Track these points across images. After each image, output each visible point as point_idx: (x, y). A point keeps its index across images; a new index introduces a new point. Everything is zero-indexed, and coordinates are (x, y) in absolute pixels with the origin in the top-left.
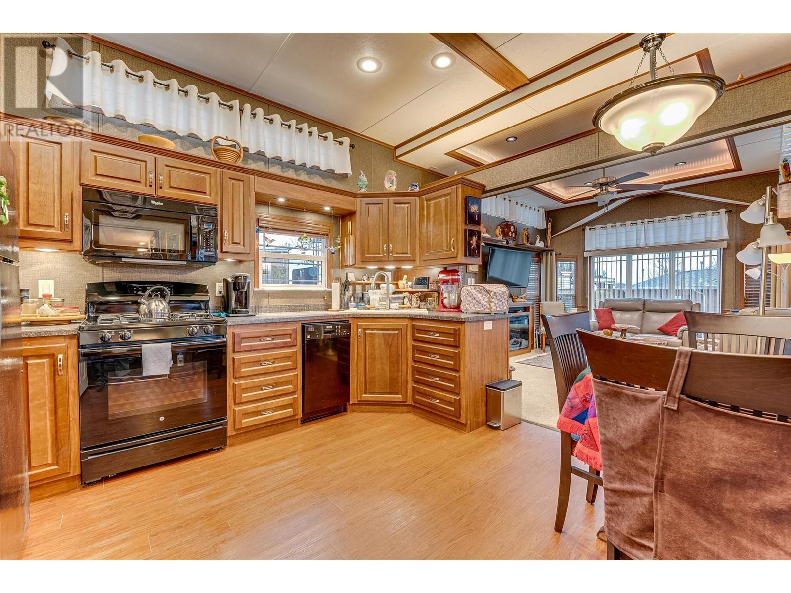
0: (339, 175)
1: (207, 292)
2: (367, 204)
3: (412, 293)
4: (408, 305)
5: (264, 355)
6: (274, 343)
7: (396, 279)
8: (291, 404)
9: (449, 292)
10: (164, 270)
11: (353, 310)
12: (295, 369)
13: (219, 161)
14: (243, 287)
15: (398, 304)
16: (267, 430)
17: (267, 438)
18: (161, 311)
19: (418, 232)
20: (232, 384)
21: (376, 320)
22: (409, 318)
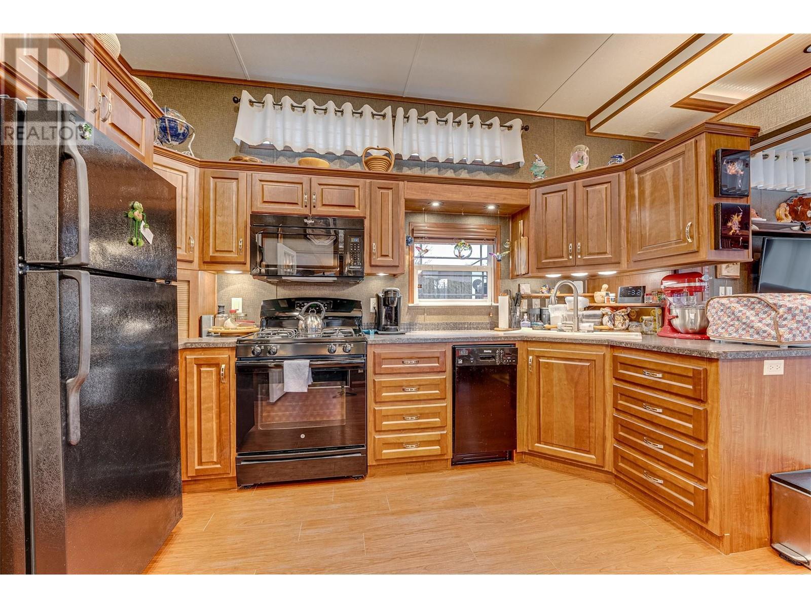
0: (508, 166)
1: (361, 308)
2: (543, 194)
3: (614, 309)
4: (610, 325)
5: (406, 380)
6: (418, 367)
7: (591, 290)
8: (439, 441)
9: (683, 308)
10: (325, 287)
11: (526, 331)
12: (444, 399)
13: (371, 171)
14: (393, 303)
15: (592, 324)
16: (411, 465)
17: (410, 476)
18: (316, 326)
19: (623, 222)
20: (372, 409)
21: (555, 345)
22: (607, 346)
